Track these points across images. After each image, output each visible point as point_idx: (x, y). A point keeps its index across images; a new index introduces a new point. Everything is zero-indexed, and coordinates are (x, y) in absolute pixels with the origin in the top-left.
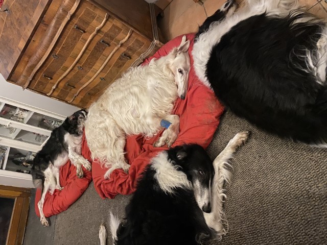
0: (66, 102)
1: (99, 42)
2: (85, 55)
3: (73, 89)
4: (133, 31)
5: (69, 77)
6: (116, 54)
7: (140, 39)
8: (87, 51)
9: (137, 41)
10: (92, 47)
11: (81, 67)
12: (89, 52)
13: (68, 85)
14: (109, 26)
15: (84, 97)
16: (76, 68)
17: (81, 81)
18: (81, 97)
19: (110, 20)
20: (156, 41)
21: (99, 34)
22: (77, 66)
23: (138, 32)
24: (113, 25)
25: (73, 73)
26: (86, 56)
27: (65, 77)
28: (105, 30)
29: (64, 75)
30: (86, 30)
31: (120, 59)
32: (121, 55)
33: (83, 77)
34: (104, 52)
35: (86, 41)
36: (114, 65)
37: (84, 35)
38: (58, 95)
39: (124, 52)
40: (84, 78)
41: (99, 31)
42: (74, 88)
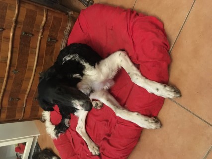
0: (18, 121)
1: (22, 35)
2: (14, 54)
3: (19, 102)
4: (47, 10)
5: (9, 88)
6: (42, 41)
7: (56, 16)
8: (15, 50)
9: (55, 18)
10: (17, 44)
11: (15, 70)
12: (17, 50)
13: (12, 99)
14: (24, 12)
15: (33, 105)
16: (12, 74)
17: (23, 87)
18: (29, 106)
19: (22, 5)
20: (70, 13)
21: (18, 26)
22: (12, 70)
23: (52, 10)
24: (27, 10)
25: (11, 82)
26: (16, 56)
27: (5, 90)
28: (22, 19)
29: (3, 88)
30: (4, 27)
31: (48, 45)
32: (47, 41)
33: (22, 81)
34: (31, 45)
35: (9, 39)
36: (46, 54)
37: (4, 33)
38: (7, 117)
39: (49, 36)
40: (24, 82)
41: (17, 22)
42: (19, 99)
